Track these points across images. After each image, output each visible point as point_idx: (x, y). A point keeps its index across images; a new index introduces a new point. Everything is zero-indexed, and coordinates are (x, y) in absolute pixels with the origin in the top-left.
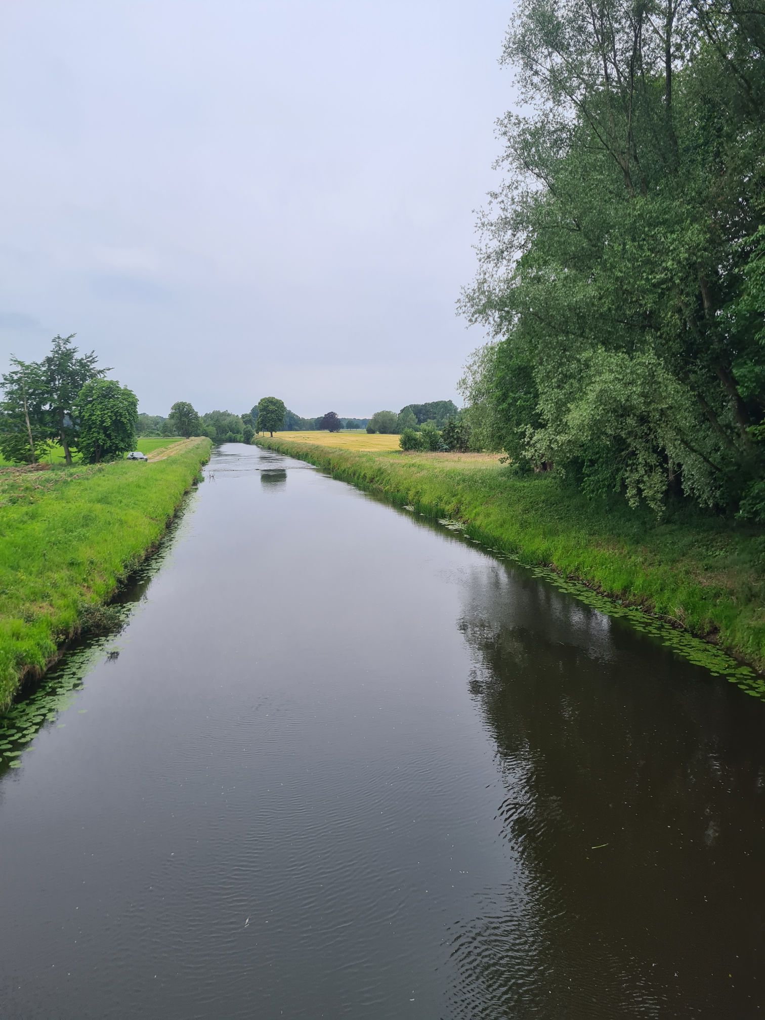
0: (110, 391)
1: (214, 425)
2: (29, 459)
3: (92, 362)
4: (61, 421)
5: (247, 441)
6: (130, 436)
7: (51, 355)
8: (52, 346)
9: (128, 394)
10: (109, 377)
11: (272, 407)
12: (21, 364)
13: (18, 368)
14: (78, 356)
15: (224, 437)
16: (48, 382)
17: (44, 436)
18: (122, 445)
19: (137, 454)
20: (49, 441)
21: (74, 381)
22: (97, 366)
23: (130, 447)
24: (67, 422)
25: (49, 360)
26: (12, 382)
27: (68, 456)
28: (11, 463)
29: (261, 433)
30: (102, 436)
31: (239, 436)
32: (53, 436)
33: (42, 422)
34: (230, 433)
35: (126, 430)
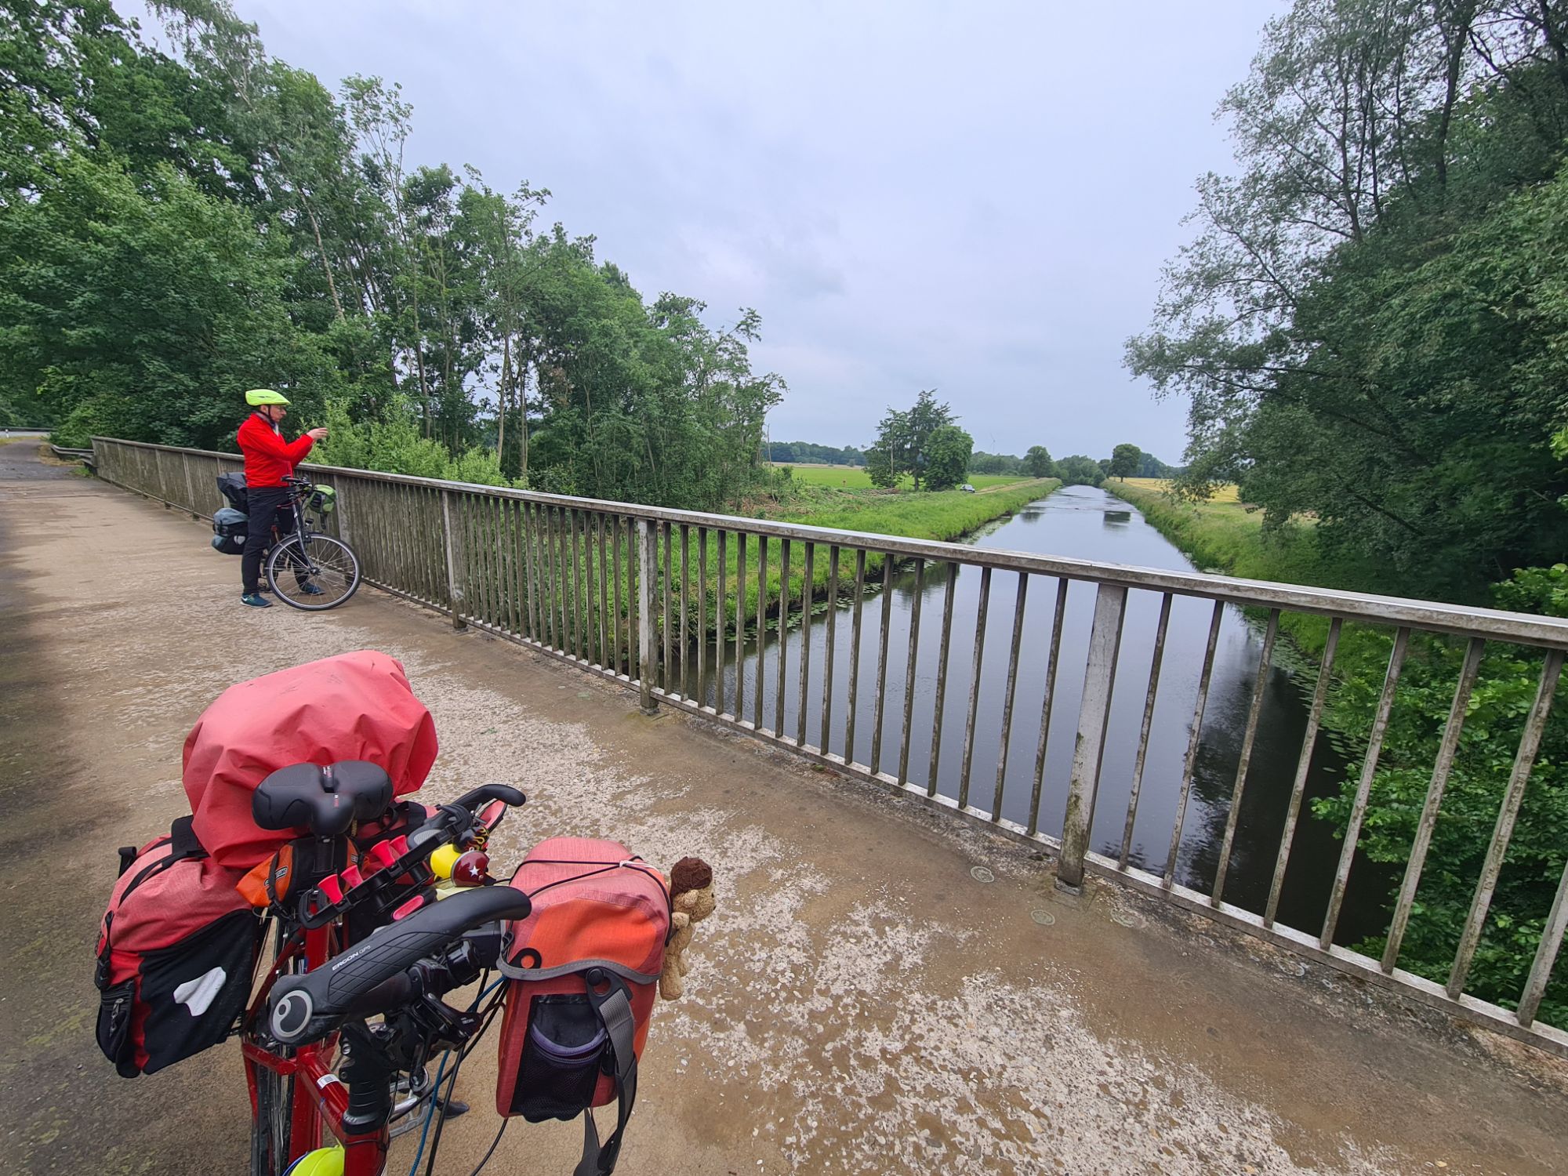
0: (954, 435)
1: (1068, 468)
2: (889, 484)
3: (946, 411)
4: (915, 457)
5: (1097, 486)
6: (963, 471)
7: (916, 406)
8: (918, 399)
9: (966, 437)
10: (955, 424)
11: (1126, 454)
12: (894, 412)
13: (892, 416)
14: (935, 407)
15: (1076, 480)
16: (911, 427)
17: (903, 468)
18: (955, 479)
19: (968, 487)
20: (905, 473)
21: (930, 426)
22: (948, 415)
23: (961, 481)
24: (920, 458)
25: (914, 410)
26: (886, 426)
27: (917, 484)
28: (876, 486)
29: (1112, 478)
30: (941, 470)
31: (1090, 480)
32: (909, 468)
33: (902, 458)
34: (1082, 477)
35: (960, 467)
